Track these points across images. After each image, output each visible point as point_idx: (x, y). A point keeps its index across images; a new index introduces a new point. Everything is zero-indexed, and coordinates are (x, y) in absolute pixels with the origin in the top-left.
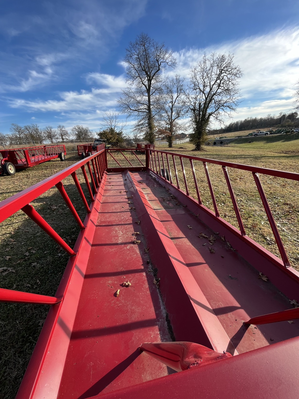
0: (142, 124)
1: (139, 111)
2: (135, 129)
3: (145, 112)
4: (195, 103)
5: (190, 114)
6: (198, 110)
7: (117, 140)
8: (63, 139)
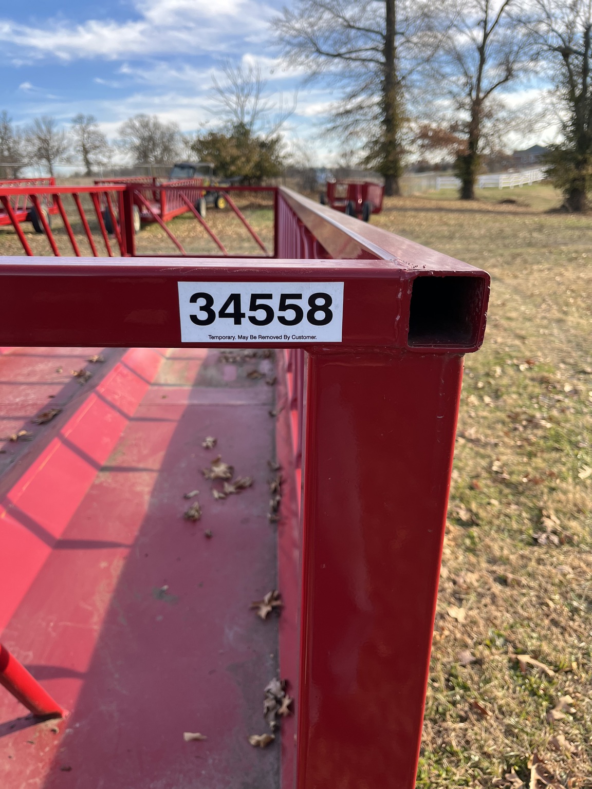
0: (360, 107)
1: (350, 58)
2: (329, 126)
3: (371, 60)
4: (570, 25)
5: (549, 66)
6: (580, 54)
7: (259, 166)
8: (88, 163)
